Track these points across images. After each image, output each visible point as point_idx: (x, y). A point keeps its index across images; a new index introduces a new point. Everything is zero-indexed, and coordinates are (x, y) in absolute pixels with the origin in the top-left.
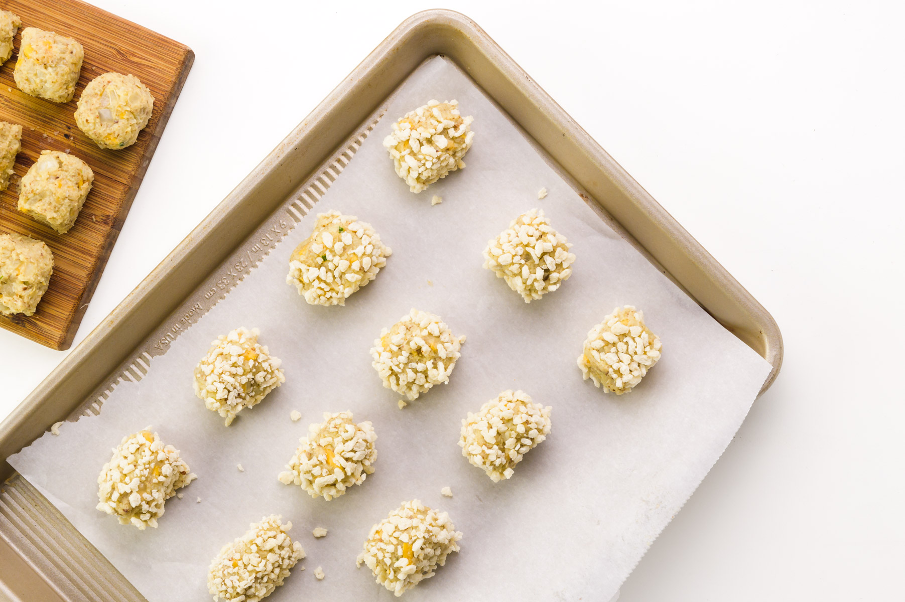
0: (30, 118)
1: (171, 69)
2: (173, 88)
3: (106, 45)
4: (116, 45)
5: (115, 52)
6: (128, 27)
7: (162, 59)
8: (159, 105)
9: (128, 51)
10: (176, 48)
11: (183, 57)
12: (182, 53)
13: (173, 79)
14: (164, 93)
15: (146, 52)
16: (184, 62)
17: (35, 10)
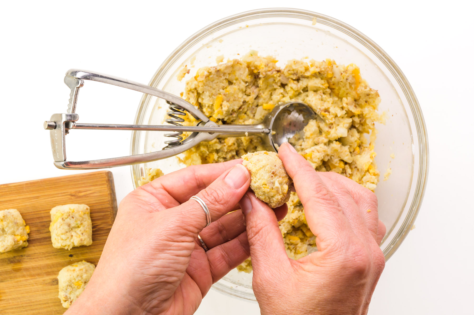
0: (46, 258)
1: (105, 187)
2: (111, 197)
3: (63, 196)
4: (67, 192)
5: (69, 197)
6: (68, 179)
7: (96, 185)
8: (110, 211)
9: (76, 192)
10: (100, 175)
11: (107, 178)
12: (105, 176)
13: (109, 192)
14: (108, 203)
15: (86, 187)
16: (109, 180)
17: (14, 200)
